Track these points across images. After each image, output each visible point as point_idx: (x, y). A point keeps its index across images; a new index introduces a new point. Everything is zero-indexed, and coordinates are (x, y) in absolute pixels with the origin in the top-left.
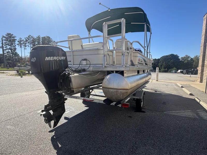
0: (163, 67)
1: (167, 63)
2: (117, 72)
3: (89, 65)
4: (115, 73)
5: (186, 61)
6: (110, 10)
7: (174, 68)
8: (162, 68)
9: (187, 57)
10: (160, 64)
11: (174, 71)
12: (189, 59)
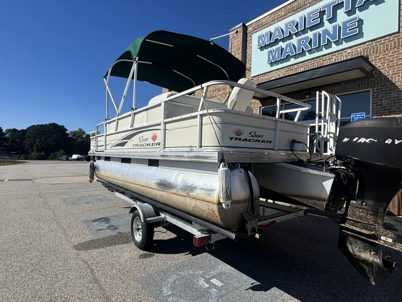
0: (35, 149)
1: (45, 141)
5: (80, 140)
7: (61, 151)
8: (32, 151)
9: (81, 132)
10: (27, 142)
11: (64, 157)
12: (84, 136)
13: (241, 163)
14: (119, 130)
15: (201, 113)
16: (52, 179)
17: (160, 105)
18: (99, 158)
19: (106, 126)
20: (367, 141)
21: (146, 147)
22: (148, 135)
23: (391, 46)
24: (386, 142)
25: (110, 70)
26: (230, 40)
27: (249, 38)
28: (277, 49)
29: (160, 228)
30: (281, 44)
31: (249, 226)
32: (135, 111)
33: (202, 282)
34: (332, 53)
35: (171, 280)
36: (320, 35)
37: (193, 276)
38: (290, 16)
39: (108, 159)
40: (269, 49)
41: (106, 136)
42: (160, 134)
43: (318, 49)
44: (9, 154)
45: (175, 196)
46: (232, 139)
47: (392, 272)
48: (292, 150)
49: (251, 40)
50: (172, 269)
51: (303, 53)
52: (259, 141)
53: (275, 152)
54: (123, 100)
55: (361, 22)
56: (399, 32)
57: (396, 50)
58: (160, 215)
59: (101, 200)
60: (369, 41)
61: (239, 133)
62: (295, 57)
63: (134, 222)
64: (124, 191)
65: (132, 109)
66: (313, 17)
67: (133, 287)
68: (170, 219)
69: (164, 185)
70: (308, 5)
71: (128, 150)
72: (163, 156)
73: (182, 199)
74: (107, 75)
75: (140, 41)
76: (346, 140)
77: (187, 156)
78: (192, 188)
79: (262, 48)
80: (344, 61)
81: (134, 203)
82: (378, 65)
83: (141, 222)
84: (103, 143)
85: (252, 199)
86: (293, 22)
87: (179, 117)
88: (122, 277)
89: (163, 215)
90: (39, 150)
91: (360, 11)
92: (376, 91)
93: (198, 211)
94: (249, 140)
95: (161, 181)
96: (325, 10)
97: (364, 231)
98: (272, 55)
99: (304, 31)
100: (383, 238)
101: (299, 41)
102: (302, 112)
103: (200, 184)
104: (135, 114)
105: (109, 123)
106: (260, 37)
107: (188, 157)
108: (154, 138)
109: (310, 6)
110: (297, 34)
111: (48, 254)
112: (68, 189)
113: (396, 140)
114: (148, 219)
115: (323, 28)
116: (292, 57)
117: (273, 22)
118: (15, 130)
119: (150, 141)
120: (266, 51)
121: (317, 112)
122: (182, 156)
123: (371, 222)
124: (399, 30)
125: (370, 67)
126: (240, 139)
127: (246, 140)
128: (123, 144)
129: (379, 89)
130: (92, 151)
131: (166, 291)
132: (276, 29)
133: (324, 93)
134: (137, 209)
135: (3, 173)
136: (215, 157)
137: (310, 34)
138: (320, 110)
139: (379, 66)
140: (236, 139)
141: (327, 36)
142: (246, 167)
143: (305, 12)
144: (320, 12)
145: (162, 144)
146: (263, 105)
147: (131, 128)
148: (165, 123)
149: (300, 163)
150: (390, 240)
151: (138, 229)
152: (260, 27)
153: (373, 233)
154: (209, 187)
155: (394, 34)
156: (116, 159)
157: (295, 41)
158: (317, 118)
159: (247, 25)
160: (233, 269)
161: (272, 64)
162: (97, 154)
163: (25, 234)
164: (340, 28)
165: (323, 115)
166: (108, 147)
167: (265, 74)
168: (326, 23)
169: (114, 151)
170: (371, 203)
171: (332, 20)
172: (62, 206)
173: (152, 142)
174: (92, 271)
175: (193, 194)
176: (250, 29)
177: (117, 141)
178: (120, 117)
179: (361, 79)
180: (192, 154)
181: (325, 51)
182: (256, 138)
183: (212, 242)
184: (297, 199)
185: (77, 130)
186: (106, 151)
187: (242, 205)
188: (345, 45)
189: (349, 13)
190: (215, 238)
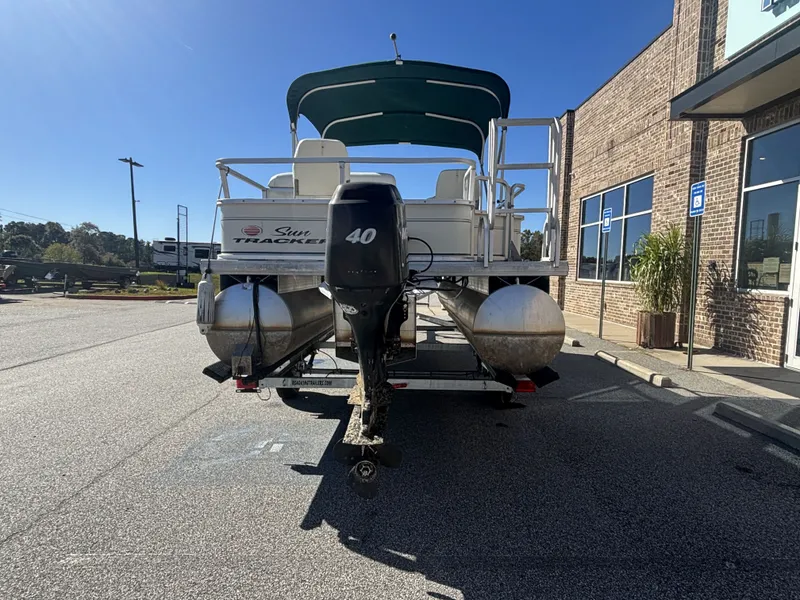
2: (525, 280)
3: (429, 258)
4: (521, 283)
6: (401, 63)
46: (238, 240)
52: (299, 241)
61: (253, 231)
85: (258, 329)
94: (276, 241)
126: (256, 241)
127: (270, 241)
140: (248, 240)
146: (750, 129)
182: (291, 237)
187: (238, 333)
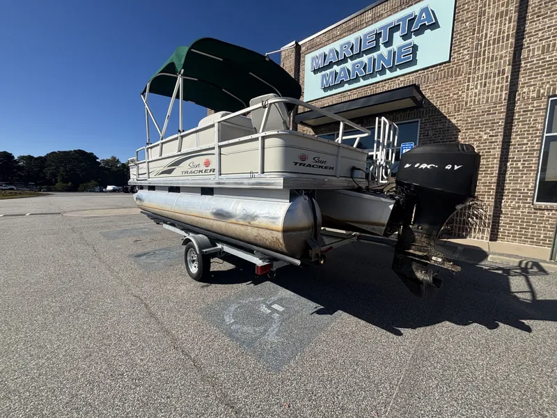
0: (59, 179)
1: (71, 170)
5: (114, 169)
7: (93, 182)
8: (57, 182)
9: (114, 161)
10: (48, 172)
11: (97, 189)
12: (118, 165)
13: (305, 190)
14: (163, 156)
15: (263, 134)
16: (87, 212)
17: (213, 126)
18: (141, 188)
19: (148, 151)
20: (429, 167)
21: (198, 174)
22: (200, 160)
23: (441, 76)
24: (446, 167)
25: (148, 85)
26: (282, 60)
27: (302, 59)
28: (331, 73)
29: (216, 259)
30: (335, 68)
31: (312, 253)
32: (183, 134)
33: (264, 309)
34: (385, 80)
35: (232, 309)
36: (374, 60)
37: (254, 303)
38: (345, 36)
39: (152, 188)
40: (323, 73)
41: (148, 162)
42: (214, 160)
43: (372, 75)
44: (26, 185)
45: (234, 226)
46: (296, 163)
47: (439, 287)
48: (352, 177)
49: (304, 61)
50: (232, 298)
51: (357, 79)
52: (322, 167)
53: (336, 178)
54: (166, 120)
55: (415, 48)
56: (449, 61)
57: (445, 80)
58: (217, 246)
59: (147, 233)
60: (421, 70)
61: (303, 158)
62: (350, 82)
63: (188, 254)
64: (174, 222)
65: (179, 131)
66: (369, 39)
67: (193, 318)
68: (227, 249)
69: (220, 215)
70: (365, 25)
71: (175, 178)
72: (219, 183)
73: (243, 228)
74: (145, 91)
75: (184, 50)
76: (407, 166)
77: (247, 183)
78: (254, 217)
79: (315, 71)
80: (396, 89)
81: (186, 234)
82: (427, 94)
83: (197, 254)
84: (146, 171)
85: (315, 226)
86: (349, 43)
87: (237, 140)
88: (181, 310)
89: (219, 246)
90: (65, 181)
91: (416, 35)
92: (423, 122)
93: (260, 240)
94: (313, 166)
95: (218, 210)
96: (381, 33)
97: (417, 253)
98: (326, 80)
99: (359, 55)
100: (434, 258)
101: (354, 65)
102: (361, 138)
103: (262, 212)
104: (182, 137)
105: (151, 148)
106: (313, 59)
107: (249, 184)
108: (207, 164)
109: (366, 27)
110: (352, 58)
111: (92, 291)
112: (107, 222)
113: (456, 166)
114: (204, 250)
115: (378, 52)
116: (347, 82)
117: (328, 41)
118: (30, 158)
119: (203, 168)
120: (320, 74)
121: (376, 139)
122: (241, 184)
123: (424, 244)
124: (450, 59)
125: (420, 96)
126: (304, 165)
127: (310, 166)
128: (169, 172)
129: (427, 120)
130: (133, 179)
131: (229, 320)
132: (331, 51)
133: (383, 119)
134: (190, 240)
135: (22, 206)
136: (280, 183)
137: (365, 59)
138: (379, 137)
139: (429, 97)
140: (301, 164)
141: (382, 62)
142: (310, 194)
143: (360, 34)
144: (376, 34)
145: (217, 171)
146: (315, 132)
147: (179, 153)
148: (220, 147)
149: (359, 190)
150: (440, 260)
151: (193, 261)
152: (313, 46)
153: (425, 254)
154: (273, 215)
155: (445, 63)
156: (162, 188)
157: (349, 65)
158: (375, 145)
159: (300, 43)
160: (293, 293)
161: (325, 89)
162: (139, 183)
163: (61, 272)
164: (394, 53)
165: (381, 141)
166: (151, 175)
167: (317, 99)
168: (382, 46)
169: (159, 179)
170: (426, 226)
171: (388, 43)
172: (103, 240)
173: (204, 168)
174: (146, 306)
175: (256, 223)
176: (303, 49)
177: (162, 168)
178: (164, 141)
179: (411, 109)
180: (253, 181)
181: (379, 78)
182: (319, 164)
183: (274, 269)
184: (357, 225)
185: (109, 158)
186: (150, 179)
187: (307, 232)
188: (399, 72)
189: (405, 37)
190: (276, 265)
